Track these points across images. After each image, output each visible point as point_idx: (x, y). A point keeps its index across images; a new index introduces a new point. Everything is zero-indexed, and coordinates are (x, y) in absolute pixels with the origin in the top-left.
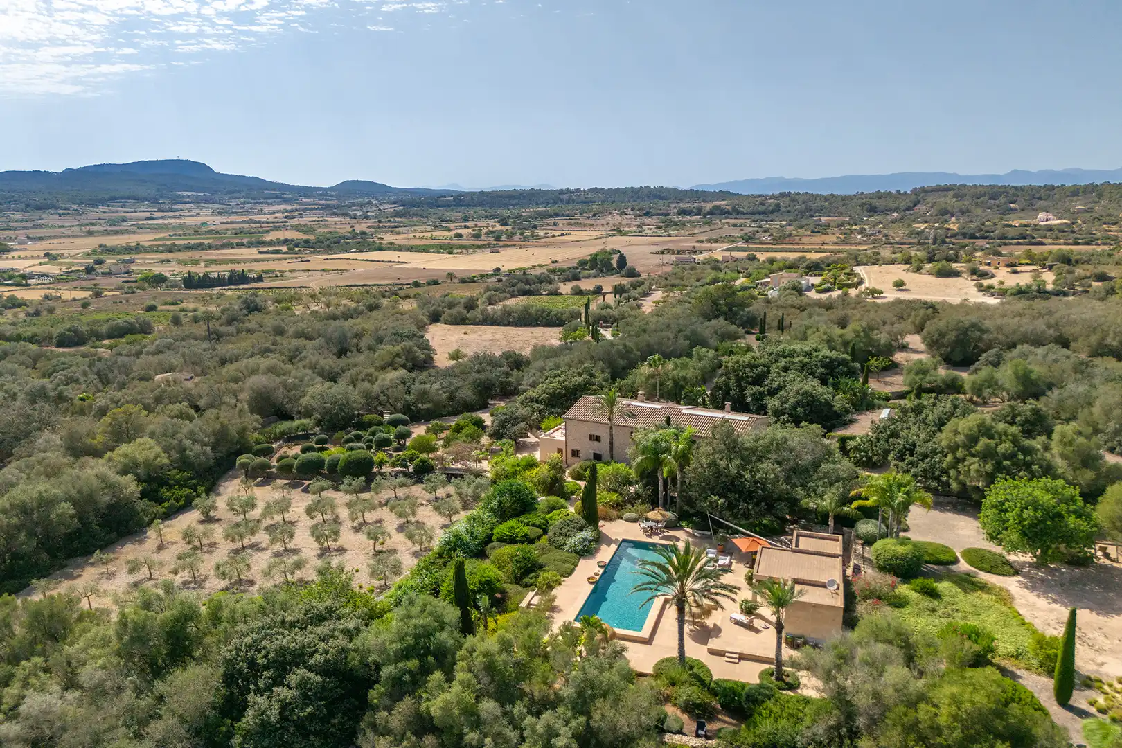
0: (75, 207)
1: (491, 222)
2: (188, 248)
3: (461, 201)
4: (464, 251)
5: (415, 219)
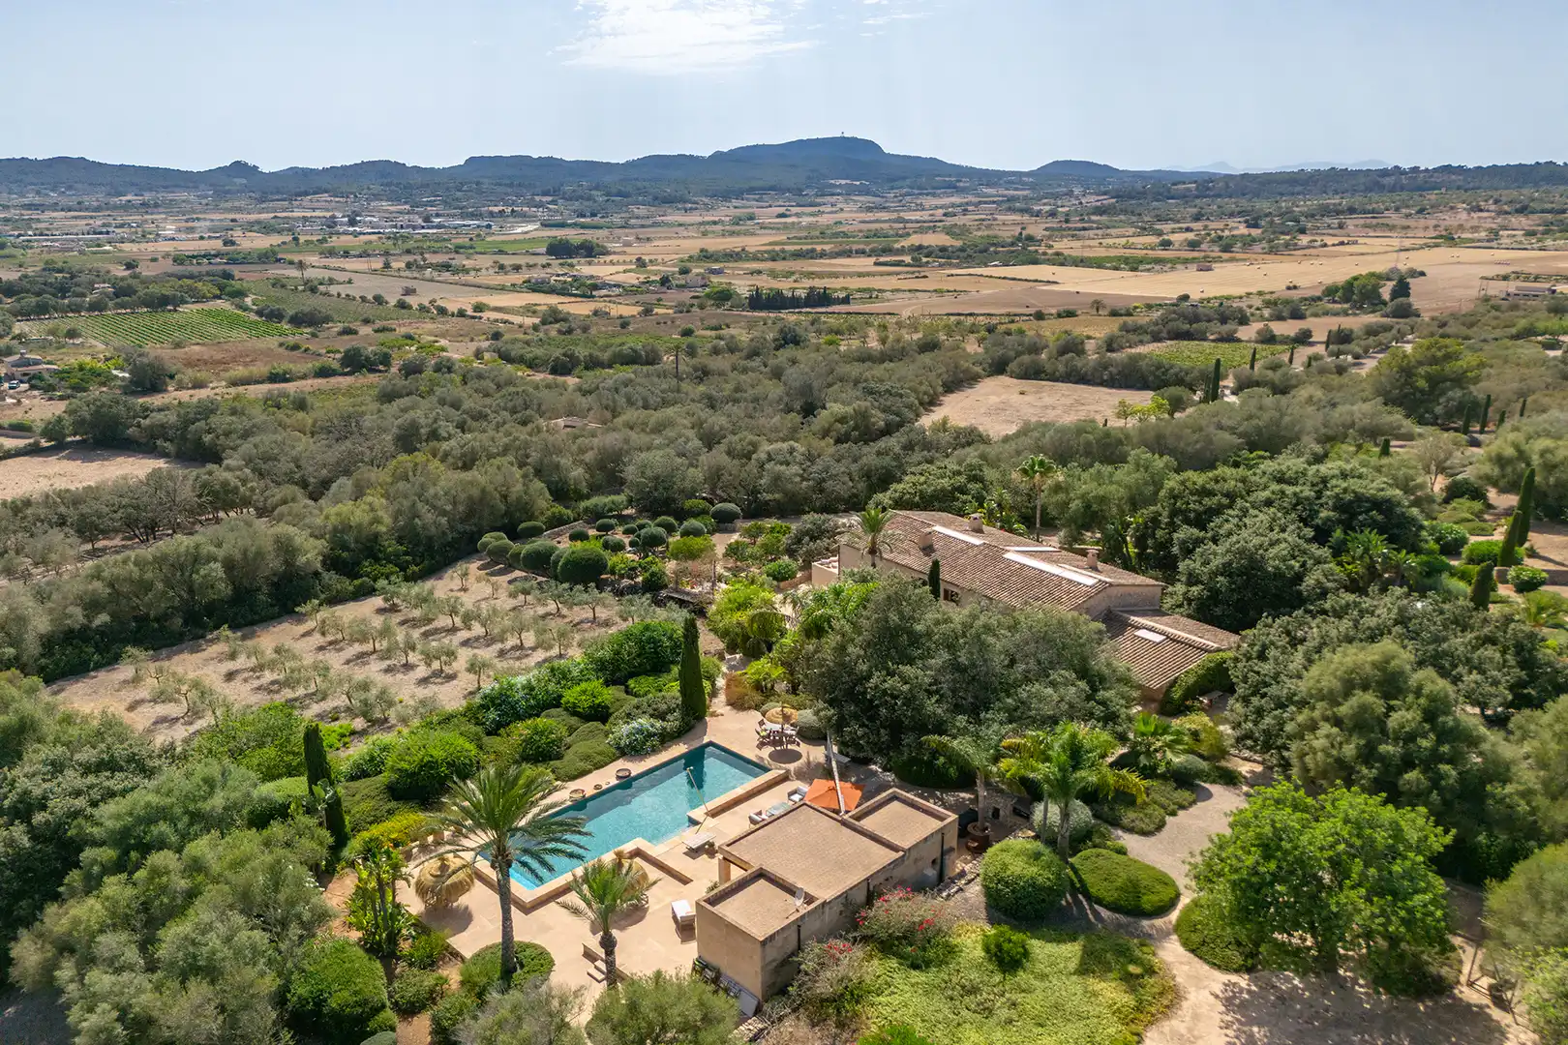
0: (706, 200)
1: (1232, 222)
2: (798, 255)
3: (1208, 189)
4: (1157, 267)
5: (1122, 217)
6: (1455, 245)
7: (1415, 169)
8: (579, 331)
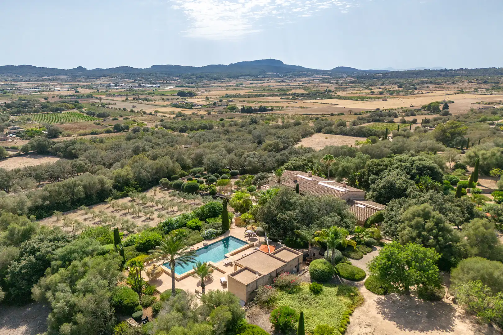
0: (227, 79)
1: (393, 86)
2: (256, 96)
3: (386, 76)
4: (370, 100)
5: (359, 84)
6: (464, 93)
7: (452, 70)
8: (188, 119)
